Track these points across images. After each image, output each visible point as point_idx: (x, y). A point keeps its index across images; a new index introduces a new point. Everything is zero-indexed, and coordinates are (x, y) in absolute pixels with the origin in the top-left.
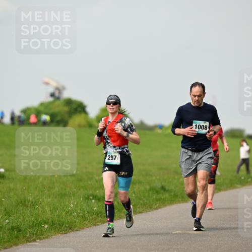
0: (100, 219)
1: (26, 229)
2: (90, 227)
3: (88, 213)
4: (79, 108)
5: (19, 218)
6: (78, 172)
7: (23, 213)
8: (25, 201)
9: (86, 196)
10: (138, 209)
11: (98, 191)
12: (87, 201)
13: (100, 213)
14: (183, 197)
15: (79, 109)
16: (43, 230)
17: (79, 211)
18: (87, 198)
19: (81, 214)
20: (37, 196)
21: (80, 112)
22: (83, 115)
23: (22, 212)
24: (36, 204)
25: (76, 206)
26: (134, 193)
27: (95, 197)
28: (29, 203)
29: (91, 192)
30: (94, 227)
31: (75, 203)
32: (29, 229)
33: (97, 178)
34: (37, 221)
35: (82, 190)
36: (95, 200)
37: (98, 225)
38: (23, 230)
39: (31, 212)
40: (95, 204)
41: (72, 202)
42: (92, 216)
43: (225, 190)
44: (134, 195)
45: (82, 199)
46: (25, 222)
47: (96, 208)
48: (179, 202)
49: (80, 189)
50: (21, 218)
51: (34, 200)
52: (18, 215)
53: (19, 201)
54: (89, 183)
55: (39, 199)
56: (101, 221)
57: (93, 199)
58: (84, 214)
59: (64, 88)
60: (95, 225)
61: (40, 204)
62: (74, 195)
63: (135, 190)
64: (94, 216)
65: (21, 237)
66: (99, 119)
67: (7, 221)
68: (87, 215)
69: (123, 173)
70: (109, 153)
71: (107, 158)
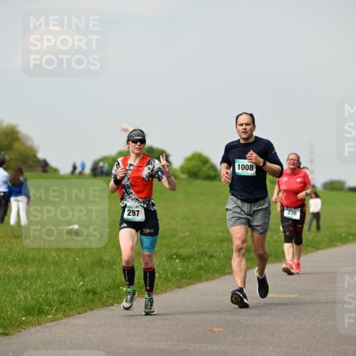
0: (184, 280)
1: (103, 292)
2: (174, 289)
3: (171, 274)
5: (94, 279)
7: (99, 274)
8: (101, 261)
9: (169, 255)
10: (227, 270)
11: (182, 250)
12: (170, 260)
13: (185, 274)
14: (277, 257)
16: (122, 293)
18: (170, 258)
19: (164, 276)
20: (114, 255)
23: (97, 272)
24: (114, 265)
26: (223, 252)
27: (179, 256)
28: (106, 263)
29: (174, 251)
30: (178, 290)
32: (106, 291)
33: (182, 235)
34: (115, 283)
35: (164, 248)
36: (179, 259)
37: (182, 287)
38: (99, 293)
39: (108, 272)
42: (176, 277)
43: (324, 248)
44: (222, 254)
45: (164, 259)
46: (101, 284)
47: (180, 269)
49: (162, 248)
50: (97, 279)
51: (111, 260)
52: (93, 276)
53: (94, 260)
55: (116, 258)
56: (185, 283)
57: (177, 258)
58: (167, 275)
60: (179, 288)
61: (118, 263)
63: (224, 248)
64: (178, 277)
65: (97, 301)
66: (183, 169)
67: (81, 283)
68: (169, 276)
69: (147, 231)
70: (130, 207)
71: (126, 213)
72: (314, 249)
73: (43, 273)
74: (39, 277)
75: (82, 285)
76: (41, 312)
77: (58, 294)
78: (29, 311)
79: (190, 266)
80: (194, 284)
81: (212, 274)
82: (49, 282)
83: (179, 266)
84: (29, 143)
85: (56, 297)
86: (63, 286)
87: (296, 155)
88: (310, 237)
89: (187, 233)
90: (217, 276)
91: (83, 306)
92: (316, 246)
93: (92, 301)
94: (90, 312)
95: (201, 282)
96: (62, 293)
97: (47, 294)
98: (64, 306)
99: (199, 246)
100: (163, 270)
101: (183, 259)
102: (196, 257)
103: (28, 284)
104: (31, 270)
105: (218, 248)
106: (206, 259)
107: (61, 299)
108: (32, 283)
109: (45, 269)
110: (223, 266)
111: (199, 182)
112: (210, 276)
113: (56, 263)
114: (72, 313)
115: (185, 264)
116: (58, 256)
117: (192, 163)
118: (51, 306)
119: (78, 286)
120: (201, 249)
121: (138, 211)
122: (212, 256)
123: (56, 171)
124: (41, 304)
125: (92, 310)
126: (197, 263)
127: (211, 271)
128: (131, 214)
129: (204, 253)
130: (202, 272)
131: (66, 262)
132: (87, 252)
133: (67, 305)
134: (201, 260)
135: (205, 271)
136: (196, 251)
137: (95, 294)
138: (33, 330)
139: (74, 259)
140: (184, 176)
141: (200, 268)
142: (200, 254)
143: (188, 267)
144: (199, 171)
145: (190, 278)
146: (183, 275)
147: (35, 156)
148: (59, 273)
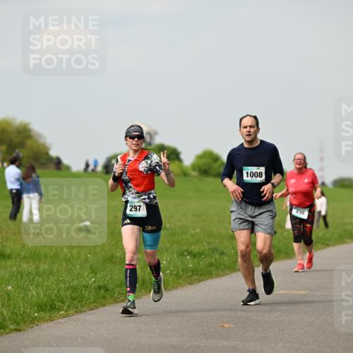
0: (195, 277)
1: (114, 288)
2: (185, 286)
3: (183, 271)
4: (174, 155)
5: (106, 276)
6: (172, 226)
7: (111, 270)
8: (113, 258)
9: (180, 252)
11: (193, 247)
12: (181, 257)
13: (196, 270)
14: (287, 253)
15: (172, 156)
17: (172, 269)
18: (182, 255)
19: (175, 272)
21: (173, 159)
22: (177, 163)
23: (109, 269)
25: (169, 263)
27: (190, 253)
28: (118, 260)
29: (185, 248)
30: (189, 286)
31: (168, 260)
32: (118, 288)
33: (192, 232)
35: (175, 245)
36: (190, 256)
37: (193, 284)
38: (111, 289)
39: (119, 269)
40: (190, 261)
41: (164, 258)
42: (187, 274)
45: (175, 256)
46: (112, 280)
47: (191, 265)
48: (283, 259)
49: (173, 245)
50: (109, 276)
52: (105, 273)
53: (106, 257)
54: (184, 237)
56: (196, 279)
57: (188, 255)
58: (178, 272)
59: (156, 133)
60: (190, 284)
62: (167, 251)
64: (189, 274)
65: (108, 297)
66: (194, 167)
67: (93, 280)
68: (181, 272)
69: (150, 228)
70: (132, 202)
71: (129, 208)
72: (324, 246)
73: (55, 269)
74: (51, 273)
75: (94, 282)
76: (53, 308)
77: (70, 291)
78: (41, 307)
79: (201, 263)
80: (205, 280)
81: (222, 271)
82: (61, 278)
83: (190, 262)
84: (42, 141)
85: (68, 293)
86: (75, 283)
87: (303, 154)
88: (320, 234)
89: (198, 230)
90: (228, 272)
91: (95, 302)
92: (326, 243)
93: (104, 297)
94: (102, 309)
95: (212, 278)
96: (75, 289)
97: (59, 290)
98: (76, 302)
99: (210, 243)
100: (174, 267)
101: (194, 255)
102: (206, 253)
103: (40, 280)
104: (44, 266)
105: (228, 245)
106: (217, 256)
107: (73, 295)
108: (44, 280)
109: (57, 266)
110: (233, 262)
111: (209, 179)
112: (220, 272)
113: (68, 260)
114: (84, 309)
115: (196, 260)
116: (70, 252)
117: (204, 160)
118: (63, 302)
119: (90, 283)
120: (212, 246)
121: (140, 206)
122: (222, 253)
123: (68, 168)
124: (53, 300)
125: (103, 306)
126: (208, 260)
127: (222, 268)
128: (133, 209)
129: (215, 250)
130: (213, 268)
131: (79, 258)
132: (98, 249)
133: (79, 301)
134: (212, 257)
135: (217, 268)
136: (207, 248)
137: (107, 290)
138: (45, 325)
139: (86, 255)
140: (195, 173)
141: (211, 265)
142: (211, 251)
143: (199, 263)
144: (210, 168)
145: (201, 275)
146: (194, 272)
147: (47, 154)
148: (71, 269)
